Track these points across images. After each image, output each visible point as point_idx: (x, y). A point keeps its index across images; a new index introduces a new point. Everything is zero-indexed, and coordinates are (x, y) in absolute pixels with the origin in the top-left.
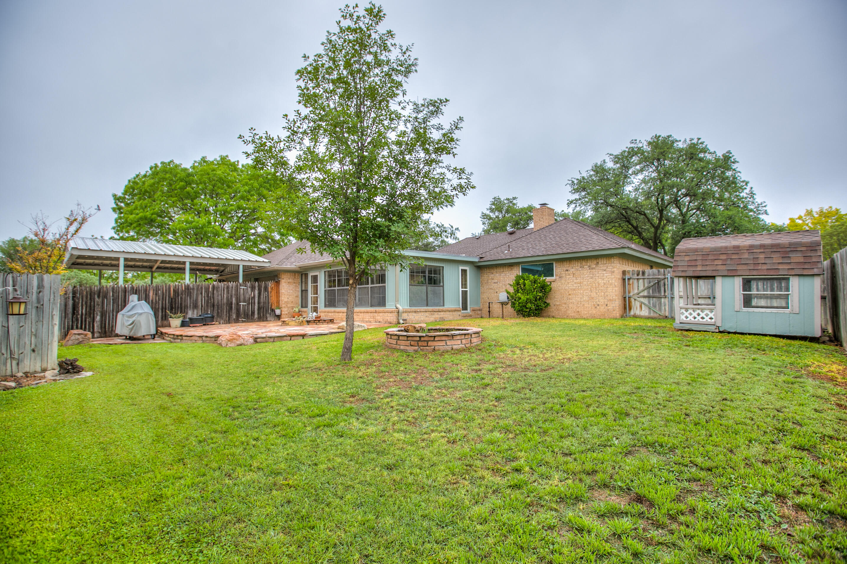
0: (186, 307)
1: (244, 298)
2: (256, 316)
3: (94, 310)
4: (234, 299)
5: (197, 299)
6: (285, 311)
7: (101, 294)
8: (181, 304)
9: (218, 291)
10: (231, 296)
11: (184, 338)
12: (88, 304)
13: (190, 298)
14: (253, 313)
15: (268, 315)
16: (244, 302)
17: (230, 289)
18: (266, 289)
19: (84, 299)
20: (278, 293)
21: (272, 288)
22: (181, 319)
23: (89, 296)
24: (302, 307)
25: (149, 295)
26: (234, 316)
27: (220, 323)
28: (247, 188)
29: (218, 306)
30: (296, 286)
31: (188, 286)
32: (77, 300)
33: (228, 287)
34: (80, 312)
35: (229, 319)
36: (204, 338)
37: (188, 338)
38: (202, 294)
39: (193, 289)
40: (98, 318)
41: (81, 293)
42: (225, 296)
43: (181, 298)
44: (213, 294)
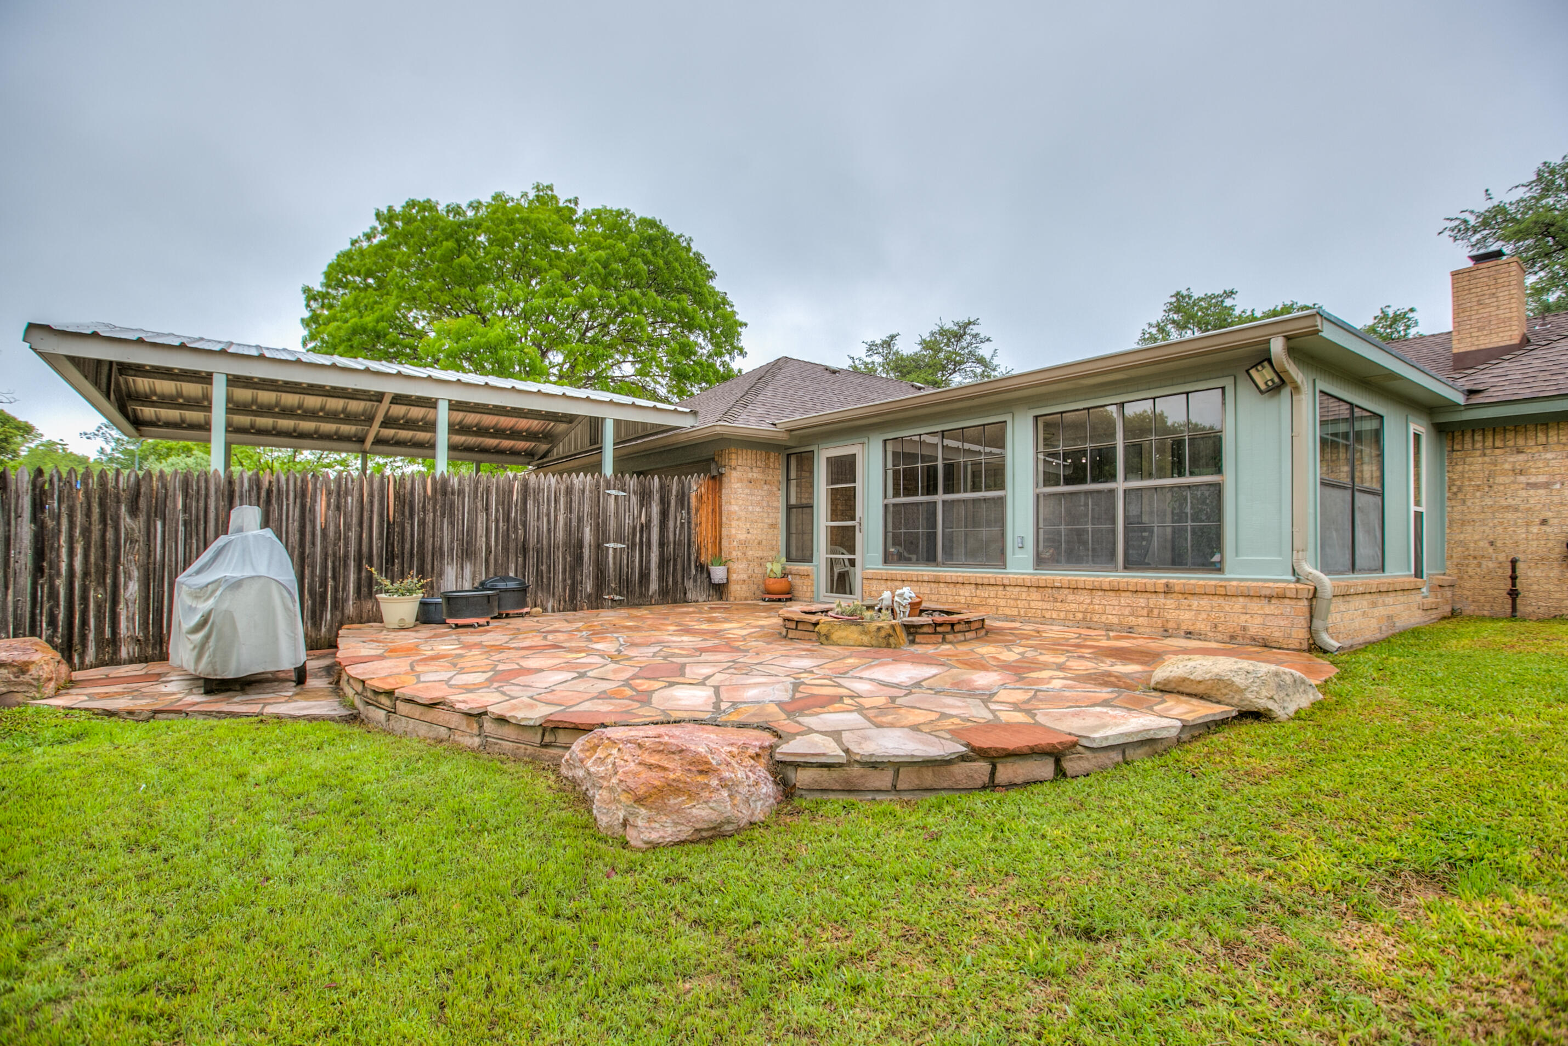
0: (438, 553)
1: (620, 526)
2: (654, 586)
3: (117, 559)
4: (587, 530)
5: (472, 530)
6: (740, 572)
7: (142, 503)
8: (422, 543)
9: (537, 502)
10: (580, 520)
11: (402, 707)
12: (95, 535)
13: (452, 524)
14: (644, 576)
15: (689, 584)
16: (619, 539)
17: (576, 498)
18: (683, 498)
19: (79, 518)
20: (717, 511)
21: (700, 498)
22: (419, 595)
23: (96, 510)
24: (789, 559)
25: (312, 510)
26: (589, 587)
27: (545, 610)
28: (602, 253)
29: (539, 552)
30: (770, 493)
31: (445, 481)
32: (50, 524)
33: (569, 491)
34: (64, 567)
35: (573, 597)
36: (489, 726)
37: (417, 711)
38: (487, 509)
39: (461, 492)
40: (132, 589)
41: (66, 495)
42: (561, 519)
43: (423, 523)
44: (524, 510)
